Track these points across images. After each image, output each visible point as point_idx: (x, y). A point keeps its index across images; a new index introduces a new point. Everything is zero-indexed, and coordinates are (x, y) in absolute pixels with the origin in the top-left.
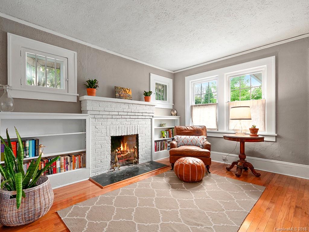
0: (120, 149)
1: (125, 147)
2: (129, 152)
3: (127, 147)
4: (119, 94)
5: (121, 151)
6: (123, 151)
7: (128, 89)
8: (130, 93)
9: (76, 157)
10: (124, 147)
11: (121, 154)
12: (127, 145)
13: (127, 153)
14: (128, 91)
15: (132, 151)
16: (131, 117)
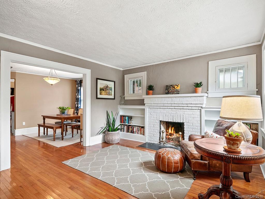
0: (169, 131)
1: (173, 131)
2: (175, 136)
3: (174, 131)
4: (168, 91)
5: (169, 133)
6: (171, 134)
7: (176, 85)
8: (178, 88)
9: (142, 129)
10: (171, 130)
11: (169, 136)
12: (174, 130)
13: (173, 137)
14: (176, 87)
15: (178, 135)
16: (176, 108)
